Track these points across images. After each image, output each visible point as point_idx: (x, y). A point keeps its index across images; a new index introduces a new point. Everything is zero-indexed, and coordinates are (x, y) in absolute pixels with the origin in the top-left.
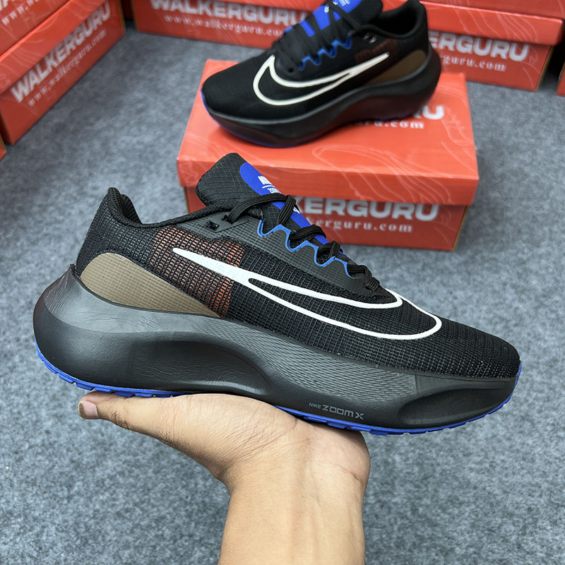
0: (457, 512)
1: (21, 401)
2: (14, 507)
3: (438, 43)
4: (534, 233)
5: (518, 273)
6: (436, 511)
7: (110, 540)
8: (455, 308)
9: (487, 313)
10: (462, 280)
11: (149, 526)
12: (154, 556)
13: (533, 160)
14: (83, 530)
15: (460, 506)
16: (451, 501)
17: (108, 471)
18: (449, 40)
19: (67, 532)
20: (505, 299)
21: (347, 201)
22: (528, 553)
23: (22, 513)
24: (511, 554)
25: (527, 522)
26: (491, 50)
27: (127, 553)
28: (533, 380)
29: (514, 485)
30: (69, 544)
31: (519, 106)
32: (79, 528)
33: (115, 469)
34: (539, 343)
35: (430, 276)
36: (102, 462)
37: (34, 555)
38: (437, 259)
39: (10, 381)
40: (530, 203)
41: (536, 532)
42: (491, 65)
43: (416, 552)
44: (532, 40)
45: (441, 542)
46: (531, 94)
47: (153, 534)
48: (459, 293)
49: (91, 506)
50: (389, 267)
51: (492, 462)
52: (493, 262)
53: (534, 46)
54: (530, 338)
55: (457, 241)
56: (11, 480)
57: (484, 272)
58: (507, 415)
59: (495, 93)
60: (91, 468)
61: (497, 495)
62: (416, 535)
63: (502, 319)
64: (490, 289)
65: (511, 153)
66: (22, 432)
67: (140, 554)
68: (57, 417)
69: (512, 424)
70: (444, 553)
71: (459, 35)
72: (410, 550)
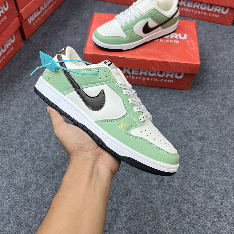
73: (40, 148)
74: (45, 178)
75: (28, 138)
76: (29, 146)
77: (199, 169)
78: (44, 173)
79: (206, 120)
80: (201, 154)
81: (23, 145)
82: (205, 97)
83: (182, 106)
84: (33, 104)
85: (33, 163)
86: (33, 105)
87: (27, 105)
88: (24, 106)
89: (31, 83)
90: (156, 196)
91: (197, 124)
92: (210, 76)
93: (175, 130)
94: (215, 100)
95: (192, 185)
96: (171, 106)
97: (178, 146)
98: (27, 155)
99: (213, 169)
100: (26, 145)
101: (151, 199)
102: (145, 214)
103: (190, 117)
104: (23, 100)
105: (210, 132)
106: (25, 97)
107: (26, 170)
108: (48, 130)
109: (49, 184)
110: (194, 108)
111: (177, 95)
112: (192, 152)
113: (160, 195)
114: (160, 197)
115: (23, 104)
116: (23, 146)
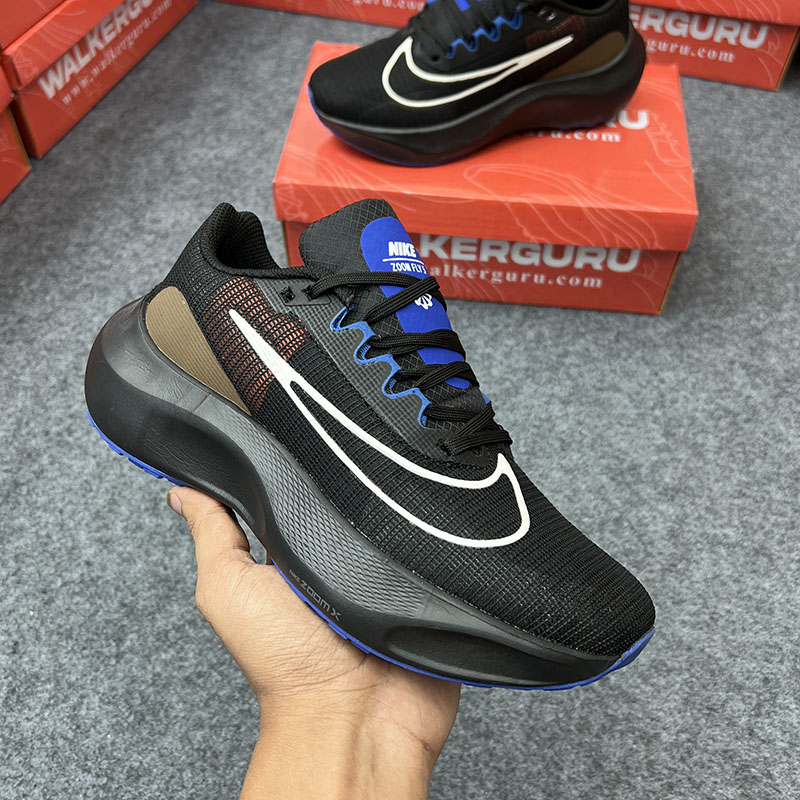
0: (663, 683)
1: (51, 520)
2: (42, 668)
3: (639, 22)
4: (773, 291)
5: (751, 348)
6: (635, 681)
7: (176, 717)
8: (662, 396)
9: (707, 404)
10: (671, 355)
11: (230, 698)
12: (237, 740)
13: (773, 188)
14: (138, 702)
15: (669, 675)
16: (656, 668)
17: (174, 619)
18: (655, 17)
19: (115, 704)
20: (732, 384)
21: (512, 243)
22: (764, 741)
23: (52, 676)
24: (739, 743)
25: (762, 698)
26: (714, 32)
27: (199, 735)
28: (771, 498)
29: (744, 645)
30: (118, 722)
31: (752, 112)
32: (133, 698)
33: (183, 616)
34: (780, 446)
35: (628, 350)
36: (164, 606)
37: (69, 736)
38: (637, 327)
39: (36, 491)
40: (768, 249)
41: (775, 712)
42: (714, 53)
43: (605, 738)
44: (773, 20)
45: (642, 725)
46: (770, 95)
47: (237, 709)
48: (668, 375)
49: (149, 667)
50: (570, 337)
51: (714, 613)
52: (716, 331)
53: (775, 28)
54: (766, 439)
55: (665, 301)
56: (37, 631)
57: (703, 346)
58: (734, 547)
59: (720, 93)
60: (149, 615)
61: (720, 659)
62: (607, 715)
63: (728, 412)
64: (711, 369)
65: (741, 178)
66: (52, 563)
67: (219, 736)
68: (102, 543)
69: (742, 559)
70: (645, 741)
71: (669, 11)
72: (597, 736)
73: (73, 548)
74: (87, 656)
75: (27, 512)
76: (31, 539)
77: (669, 603)
78: (85, 638)
79: (690, 425)
80: (675, 550)
81: (11, 539)
82: (686, 342)
83: (604, 376)
84: (54, 387)
85: (46, 603)
86: (53, 391)
87: (32, 388)
88: (20, 394)
89: (49, 310)
90: (506, 712)
91: (661, 441)
92: (704, 270)
93: (577, 464)
94: (725, 354)
95: (642, 665)
96: (565, 377)
97: (591, 520)
98: (23, 574)
99: (718, 601)
100: (22, 537)
101: (487, 724)
102: (466, 781)
103: (632, 416)
104: (18, 371)
105: (709, 466)
106: (24, 363)
107: (18, 631)
108: (108, 478)
109: (102, 680)
110: (649, 382)
111: (586, 339)
112: (640, 544)
113: (521, 706)
114: (521, 715)
115: (15, 385)
116: (9, 542)
